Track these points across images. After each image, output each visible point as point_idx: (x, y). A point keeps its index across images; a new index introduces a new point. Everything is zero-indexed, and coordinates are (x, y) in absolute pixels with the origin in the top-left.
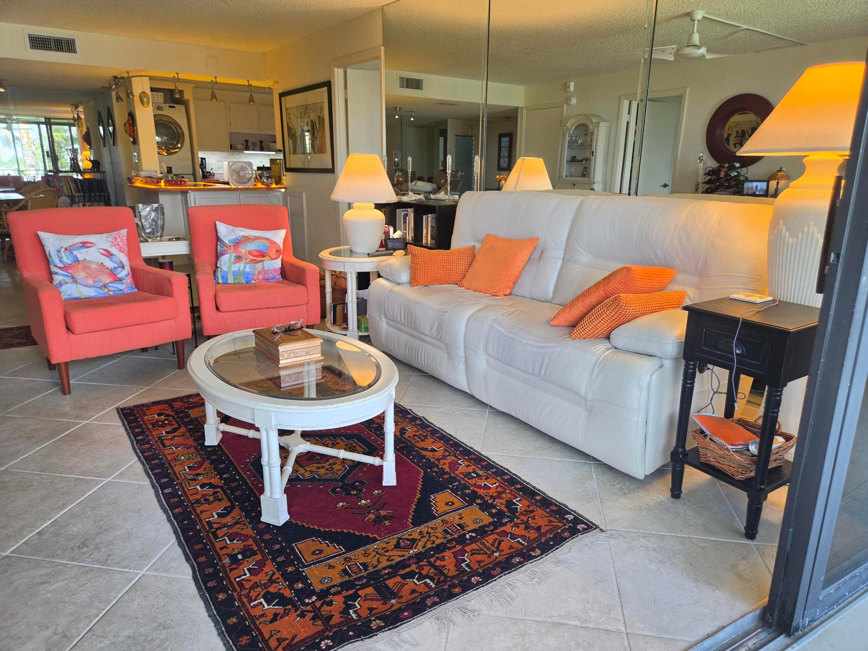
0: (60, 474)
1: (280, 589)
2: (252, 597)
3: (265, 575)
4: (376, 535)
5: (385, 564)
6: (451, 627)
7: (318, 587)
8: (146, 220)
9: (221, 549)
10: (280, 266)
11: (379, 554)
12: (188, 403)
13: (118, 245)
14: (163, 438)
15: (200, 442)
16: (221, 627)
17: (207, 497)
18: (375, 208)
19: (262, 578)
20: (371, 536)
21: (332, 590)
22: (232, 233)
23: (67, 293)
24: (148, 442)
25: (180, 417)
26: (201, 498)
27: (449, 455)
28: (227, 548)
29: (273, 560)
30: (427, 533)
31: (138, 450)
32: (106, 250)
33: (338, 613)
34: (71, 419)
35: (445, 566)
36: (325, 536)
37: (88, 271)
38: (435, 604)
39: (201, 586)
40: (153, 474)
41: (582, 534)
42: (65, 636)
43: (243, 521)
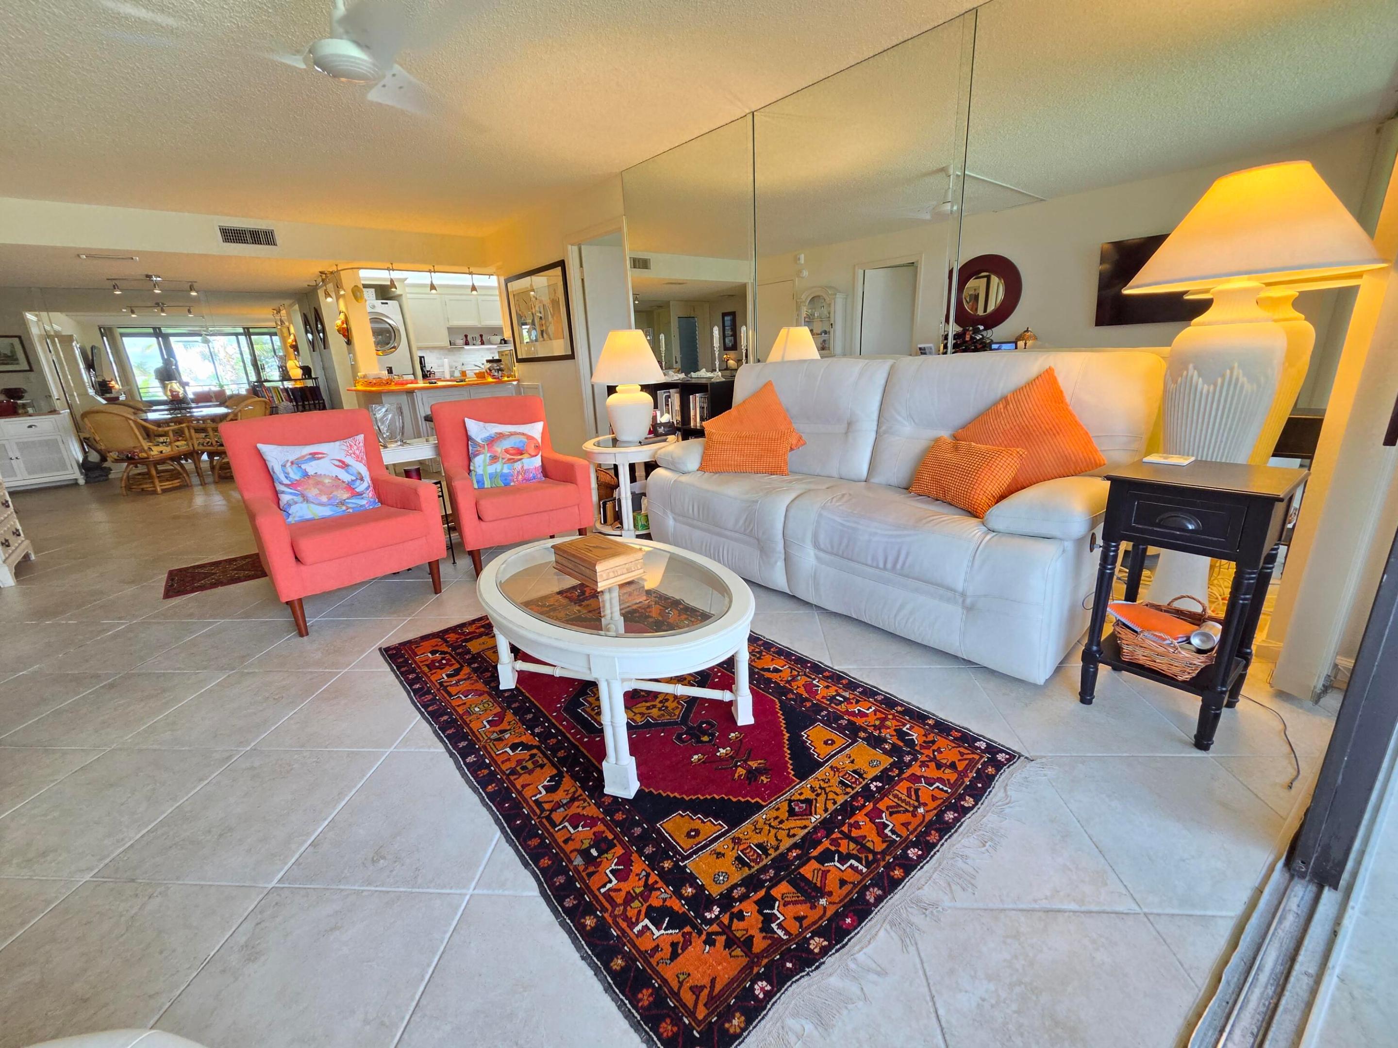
0: (326, 748)
1: (665, 900)
2: (631, 918)
3: (637, 878)
4: (758, 799)
5: (787, 843)
6: (916, 935)
7: (715, 891)
8: (383, 423)
9: (566, 841)
10: (540, 464)
11: (773, 828)
12: (463, 634)
13: (354, 453)
14: (445, 684)
15: (493, 684)
16: (606, 977)
17: (524, 764)
18: (642, 390)
19: (634, 885)
20: (753, 801)
21: (736, 893)
22: (484, 430)
23: (298, 514)
24: (428, 692)
25: (459, 654)
26: (517, 766)
27: (799, 675)
28: (573, 840)
29: (640, 852)
30: (821, 788)
31: (418, 704)
32: (340, 461)
33: (758, 931)
34: (326, 668)
35: (865, 837)
36: (695, 807)
37: (320, 486)
38: (879, 900)
39: (556, 906)
40: (445, 736)
41: (1008, 767)
42: (382, 1024)
43: (581, 795)
